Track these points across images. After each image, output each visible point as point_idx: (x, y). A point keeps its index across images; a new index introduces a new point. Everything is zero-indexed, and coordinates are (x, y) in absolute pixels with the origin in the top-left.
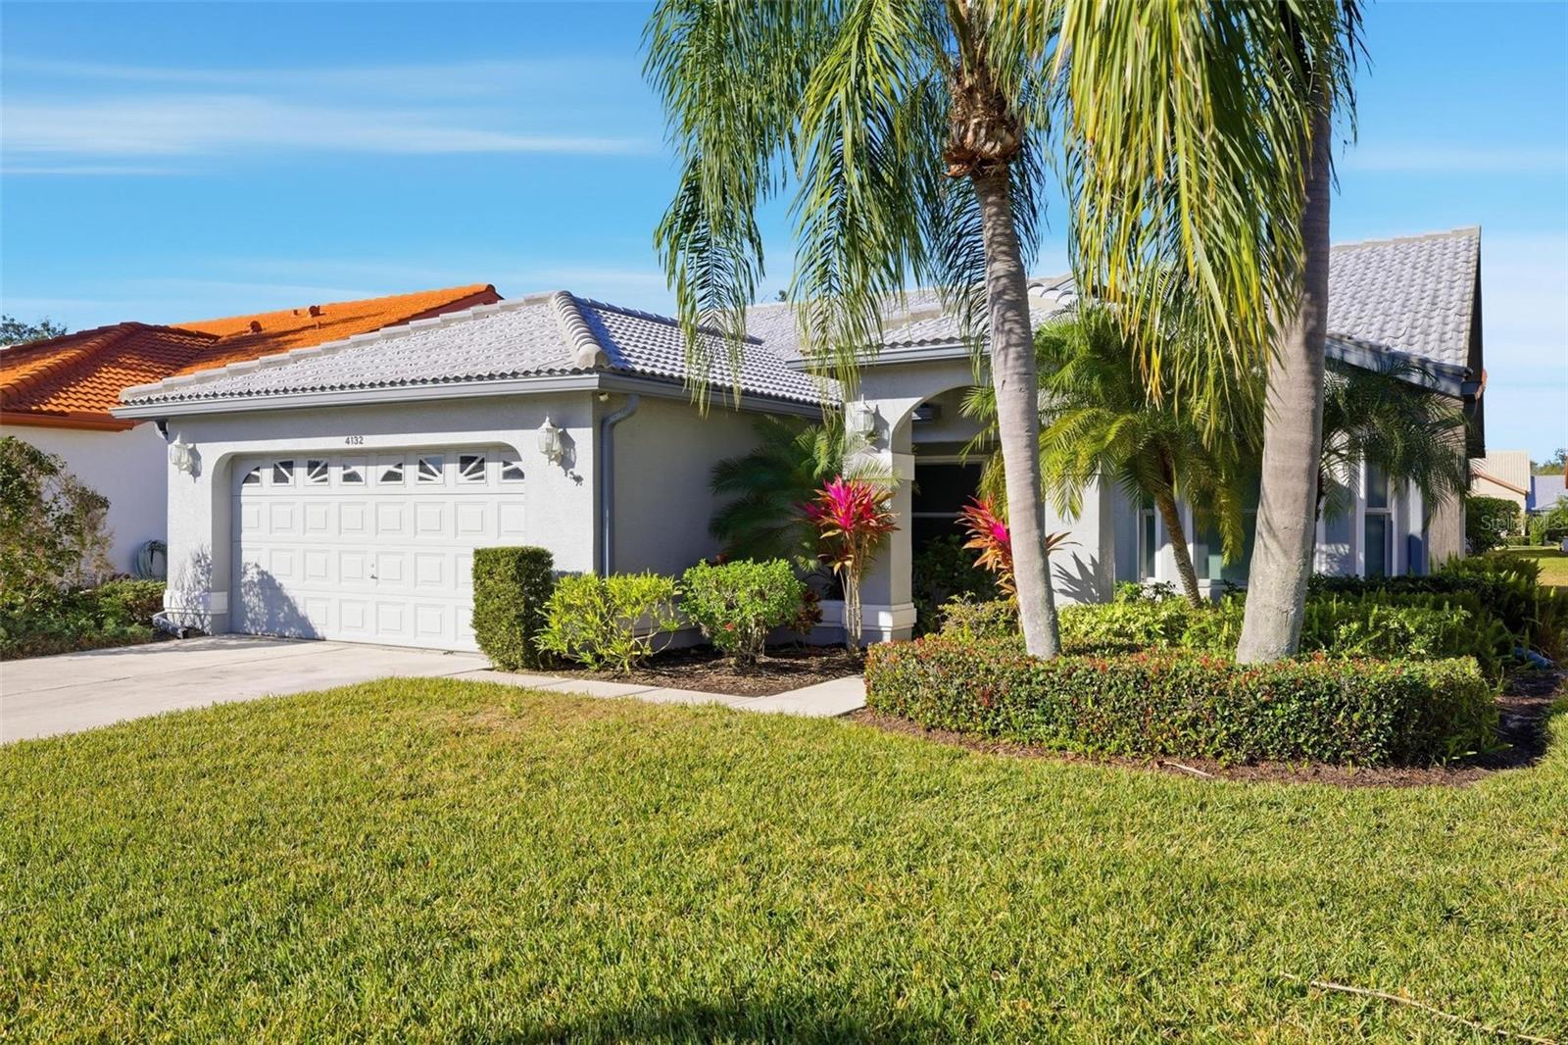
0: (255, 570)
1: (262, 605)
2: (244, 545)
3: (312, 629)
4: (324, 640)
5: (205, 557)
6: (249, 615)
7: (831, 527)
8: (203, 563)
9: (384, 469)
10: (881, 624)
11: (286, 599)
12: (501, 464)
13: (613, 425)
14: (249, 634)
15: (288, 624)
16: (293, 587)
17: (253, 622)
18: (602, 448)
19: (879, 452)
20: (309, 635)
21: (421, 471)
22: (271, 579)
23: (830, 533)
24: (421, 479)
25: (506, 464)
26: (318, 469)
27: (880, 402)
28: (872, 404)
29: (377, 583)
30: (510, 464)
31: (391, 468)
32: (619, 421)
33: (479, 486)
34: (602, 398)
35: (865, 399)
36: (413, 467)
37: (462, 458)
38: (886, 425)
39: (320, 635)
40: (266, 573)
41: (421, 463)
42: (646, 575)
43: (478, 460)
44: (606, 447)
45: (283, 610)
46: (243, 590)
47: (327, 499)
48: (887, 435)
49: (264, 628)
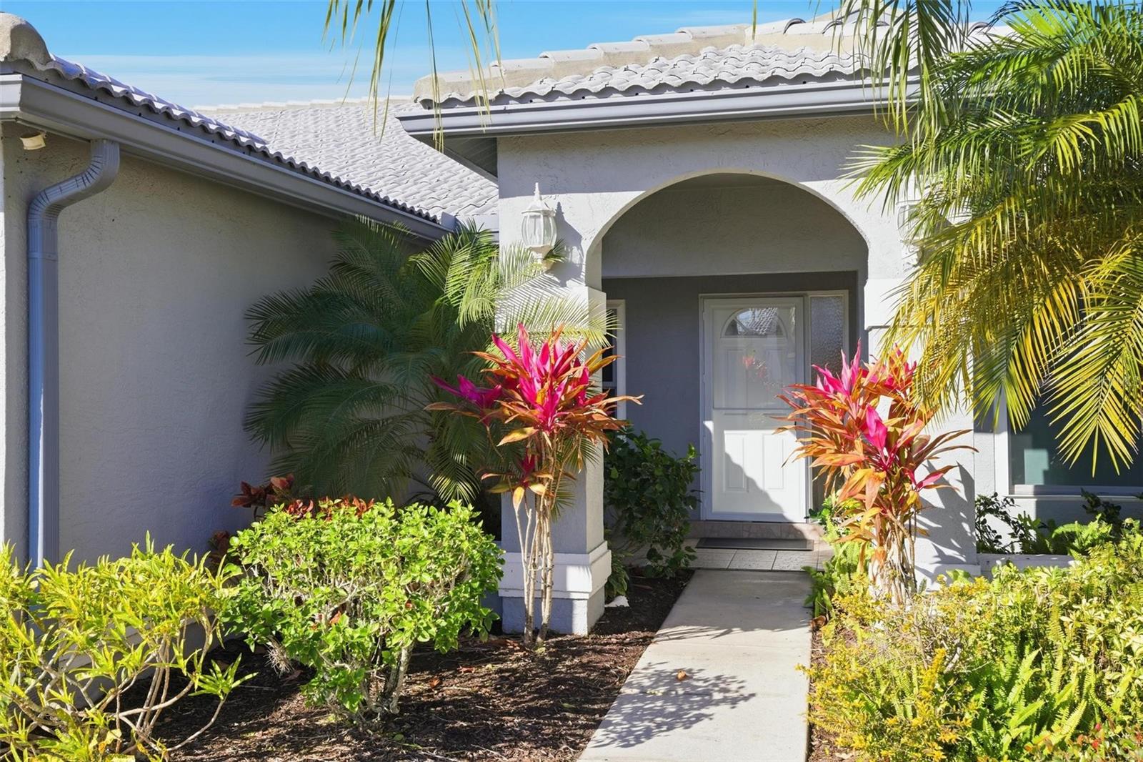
7: (521, 423)
10: (570, 587)
13: (56, 209)
18: (28, 258)
19: (563, 285)
23: (516, 436)
27: (562, 198)
28: (552, 202)
32: (72, 200)
34: (30, 144)
35: (542, 192)
38: (577, 238)
42: (143, 549)
44: (38, 255)
48: (578, 256)
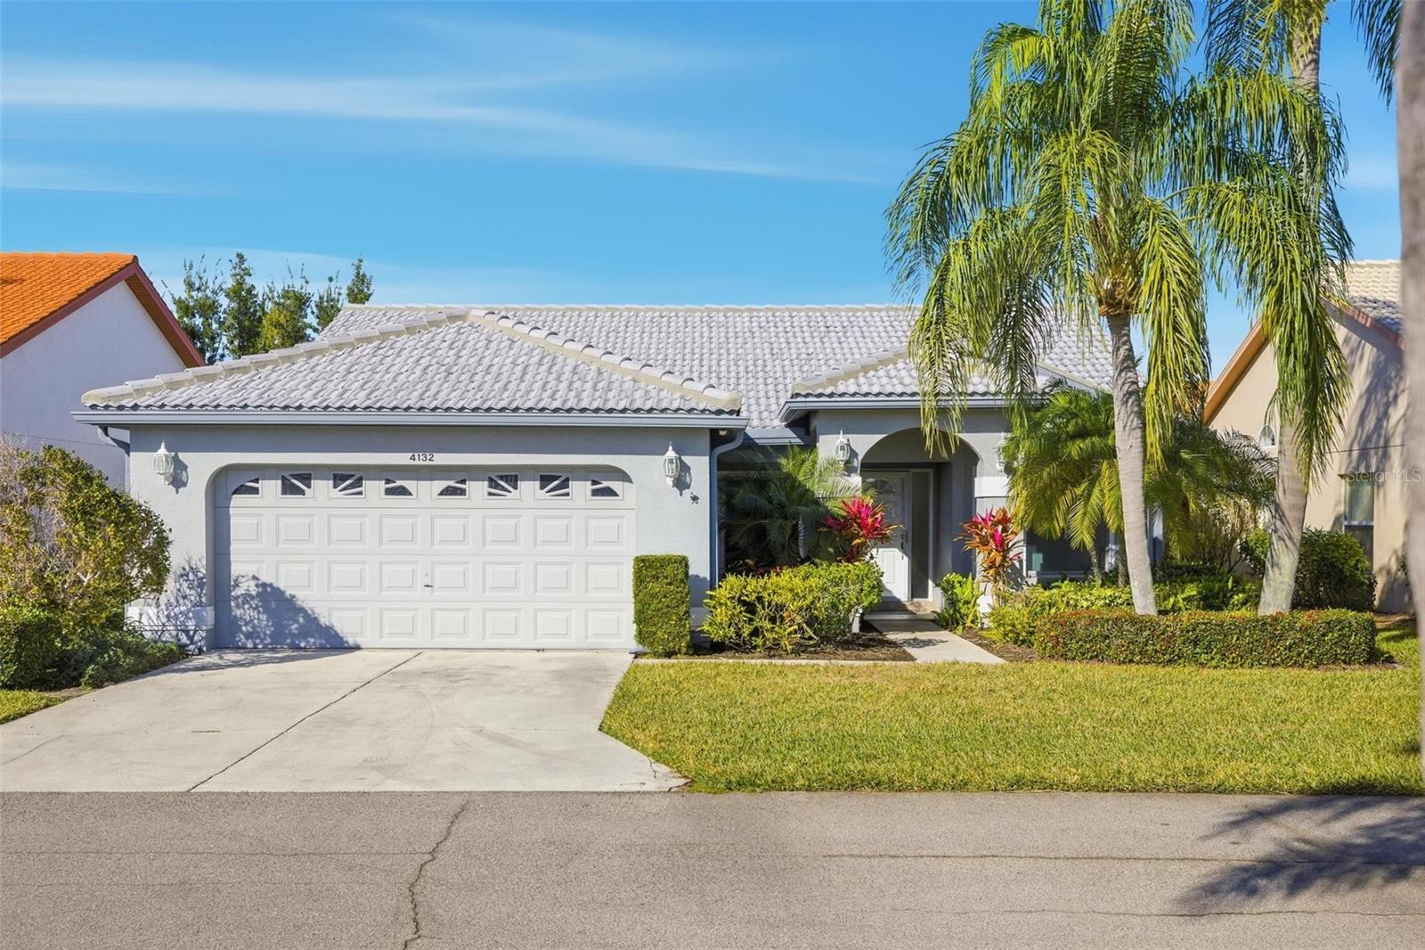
0: (253, 583)
1: (264, 617)
2: (233, 557)
3: (342, 638)
4: (358, 648)
5: (195, 571)
6: (244, 628)
8: (191, 577)
9: (443, 484)
11: (302, 610)
12: (590, 483)
13: (719, 455)
14: (244, 648)
15: (303, 634)
16: (310, 596)
17: (249, 636)
20: (335, 644)
21: (490, 487)
22: (277, 593)
24: (490, 494)
25: (594, 483)
26: (348, 482)
29: (432, 591)
30: (599, 483)
31: (452, 483)
33: (563, 501)
34: (723, 433)
36: (479, 483)
37: (541, 476)
39: (351, 641)
40: (271, 585)
41: (491, 480)
43: (562, 479)
45: (296, 621)
46: (233, 604)
47: (361, 512)
49: (268, 640)
